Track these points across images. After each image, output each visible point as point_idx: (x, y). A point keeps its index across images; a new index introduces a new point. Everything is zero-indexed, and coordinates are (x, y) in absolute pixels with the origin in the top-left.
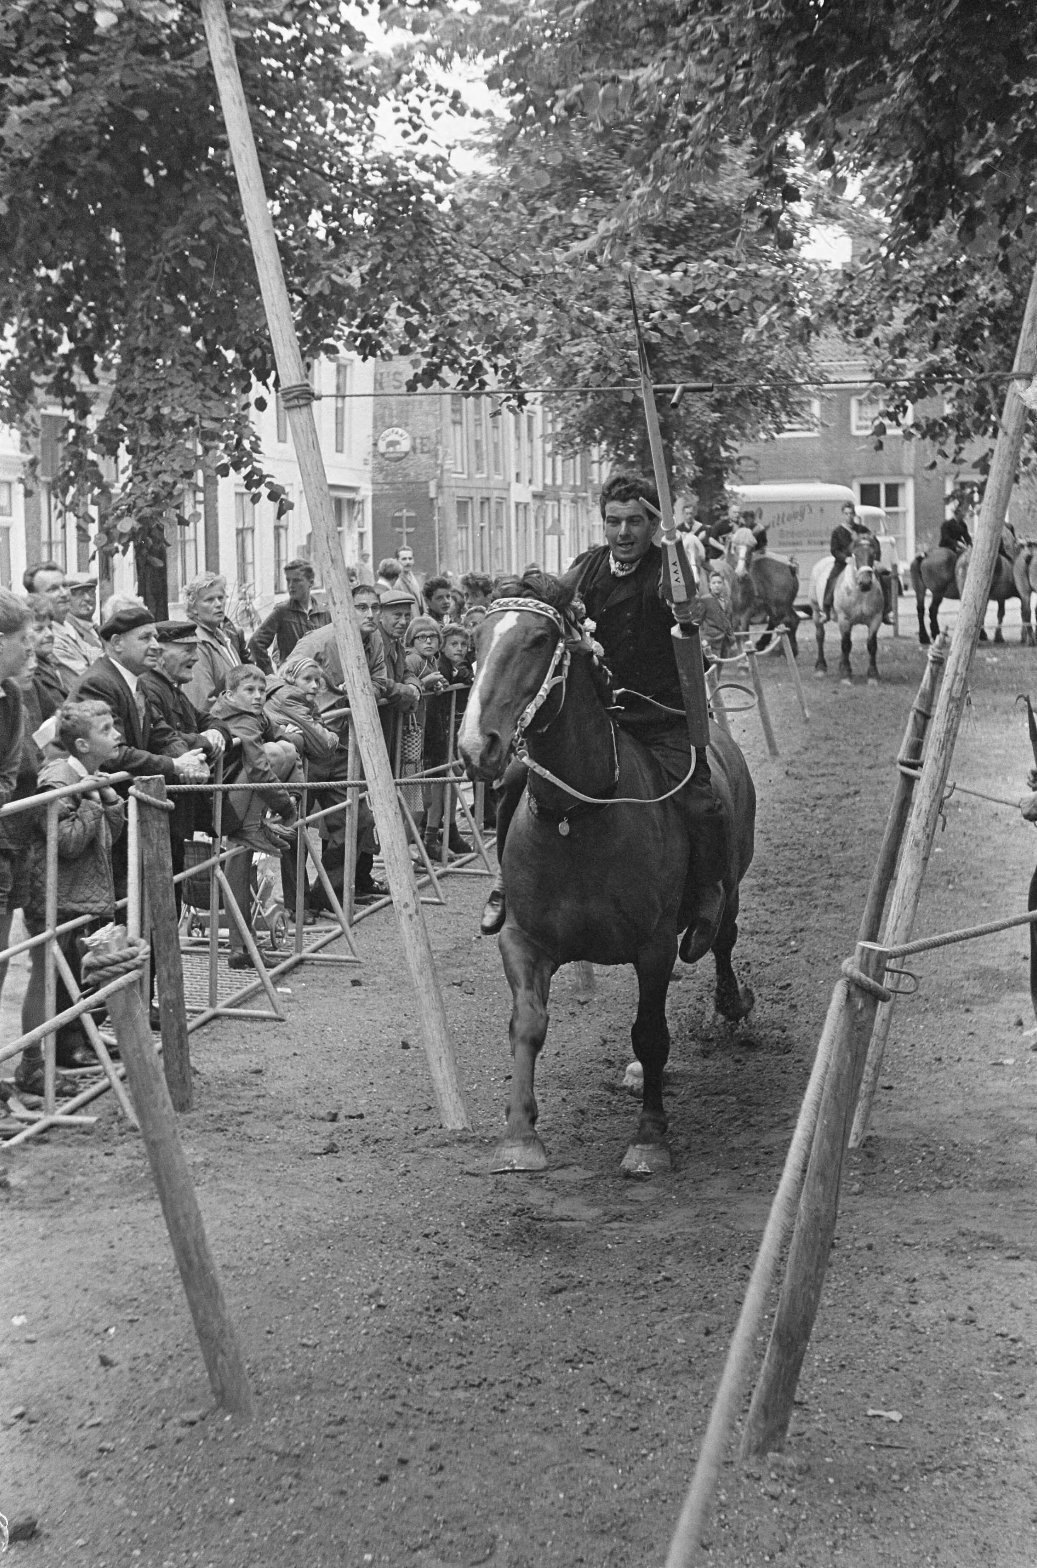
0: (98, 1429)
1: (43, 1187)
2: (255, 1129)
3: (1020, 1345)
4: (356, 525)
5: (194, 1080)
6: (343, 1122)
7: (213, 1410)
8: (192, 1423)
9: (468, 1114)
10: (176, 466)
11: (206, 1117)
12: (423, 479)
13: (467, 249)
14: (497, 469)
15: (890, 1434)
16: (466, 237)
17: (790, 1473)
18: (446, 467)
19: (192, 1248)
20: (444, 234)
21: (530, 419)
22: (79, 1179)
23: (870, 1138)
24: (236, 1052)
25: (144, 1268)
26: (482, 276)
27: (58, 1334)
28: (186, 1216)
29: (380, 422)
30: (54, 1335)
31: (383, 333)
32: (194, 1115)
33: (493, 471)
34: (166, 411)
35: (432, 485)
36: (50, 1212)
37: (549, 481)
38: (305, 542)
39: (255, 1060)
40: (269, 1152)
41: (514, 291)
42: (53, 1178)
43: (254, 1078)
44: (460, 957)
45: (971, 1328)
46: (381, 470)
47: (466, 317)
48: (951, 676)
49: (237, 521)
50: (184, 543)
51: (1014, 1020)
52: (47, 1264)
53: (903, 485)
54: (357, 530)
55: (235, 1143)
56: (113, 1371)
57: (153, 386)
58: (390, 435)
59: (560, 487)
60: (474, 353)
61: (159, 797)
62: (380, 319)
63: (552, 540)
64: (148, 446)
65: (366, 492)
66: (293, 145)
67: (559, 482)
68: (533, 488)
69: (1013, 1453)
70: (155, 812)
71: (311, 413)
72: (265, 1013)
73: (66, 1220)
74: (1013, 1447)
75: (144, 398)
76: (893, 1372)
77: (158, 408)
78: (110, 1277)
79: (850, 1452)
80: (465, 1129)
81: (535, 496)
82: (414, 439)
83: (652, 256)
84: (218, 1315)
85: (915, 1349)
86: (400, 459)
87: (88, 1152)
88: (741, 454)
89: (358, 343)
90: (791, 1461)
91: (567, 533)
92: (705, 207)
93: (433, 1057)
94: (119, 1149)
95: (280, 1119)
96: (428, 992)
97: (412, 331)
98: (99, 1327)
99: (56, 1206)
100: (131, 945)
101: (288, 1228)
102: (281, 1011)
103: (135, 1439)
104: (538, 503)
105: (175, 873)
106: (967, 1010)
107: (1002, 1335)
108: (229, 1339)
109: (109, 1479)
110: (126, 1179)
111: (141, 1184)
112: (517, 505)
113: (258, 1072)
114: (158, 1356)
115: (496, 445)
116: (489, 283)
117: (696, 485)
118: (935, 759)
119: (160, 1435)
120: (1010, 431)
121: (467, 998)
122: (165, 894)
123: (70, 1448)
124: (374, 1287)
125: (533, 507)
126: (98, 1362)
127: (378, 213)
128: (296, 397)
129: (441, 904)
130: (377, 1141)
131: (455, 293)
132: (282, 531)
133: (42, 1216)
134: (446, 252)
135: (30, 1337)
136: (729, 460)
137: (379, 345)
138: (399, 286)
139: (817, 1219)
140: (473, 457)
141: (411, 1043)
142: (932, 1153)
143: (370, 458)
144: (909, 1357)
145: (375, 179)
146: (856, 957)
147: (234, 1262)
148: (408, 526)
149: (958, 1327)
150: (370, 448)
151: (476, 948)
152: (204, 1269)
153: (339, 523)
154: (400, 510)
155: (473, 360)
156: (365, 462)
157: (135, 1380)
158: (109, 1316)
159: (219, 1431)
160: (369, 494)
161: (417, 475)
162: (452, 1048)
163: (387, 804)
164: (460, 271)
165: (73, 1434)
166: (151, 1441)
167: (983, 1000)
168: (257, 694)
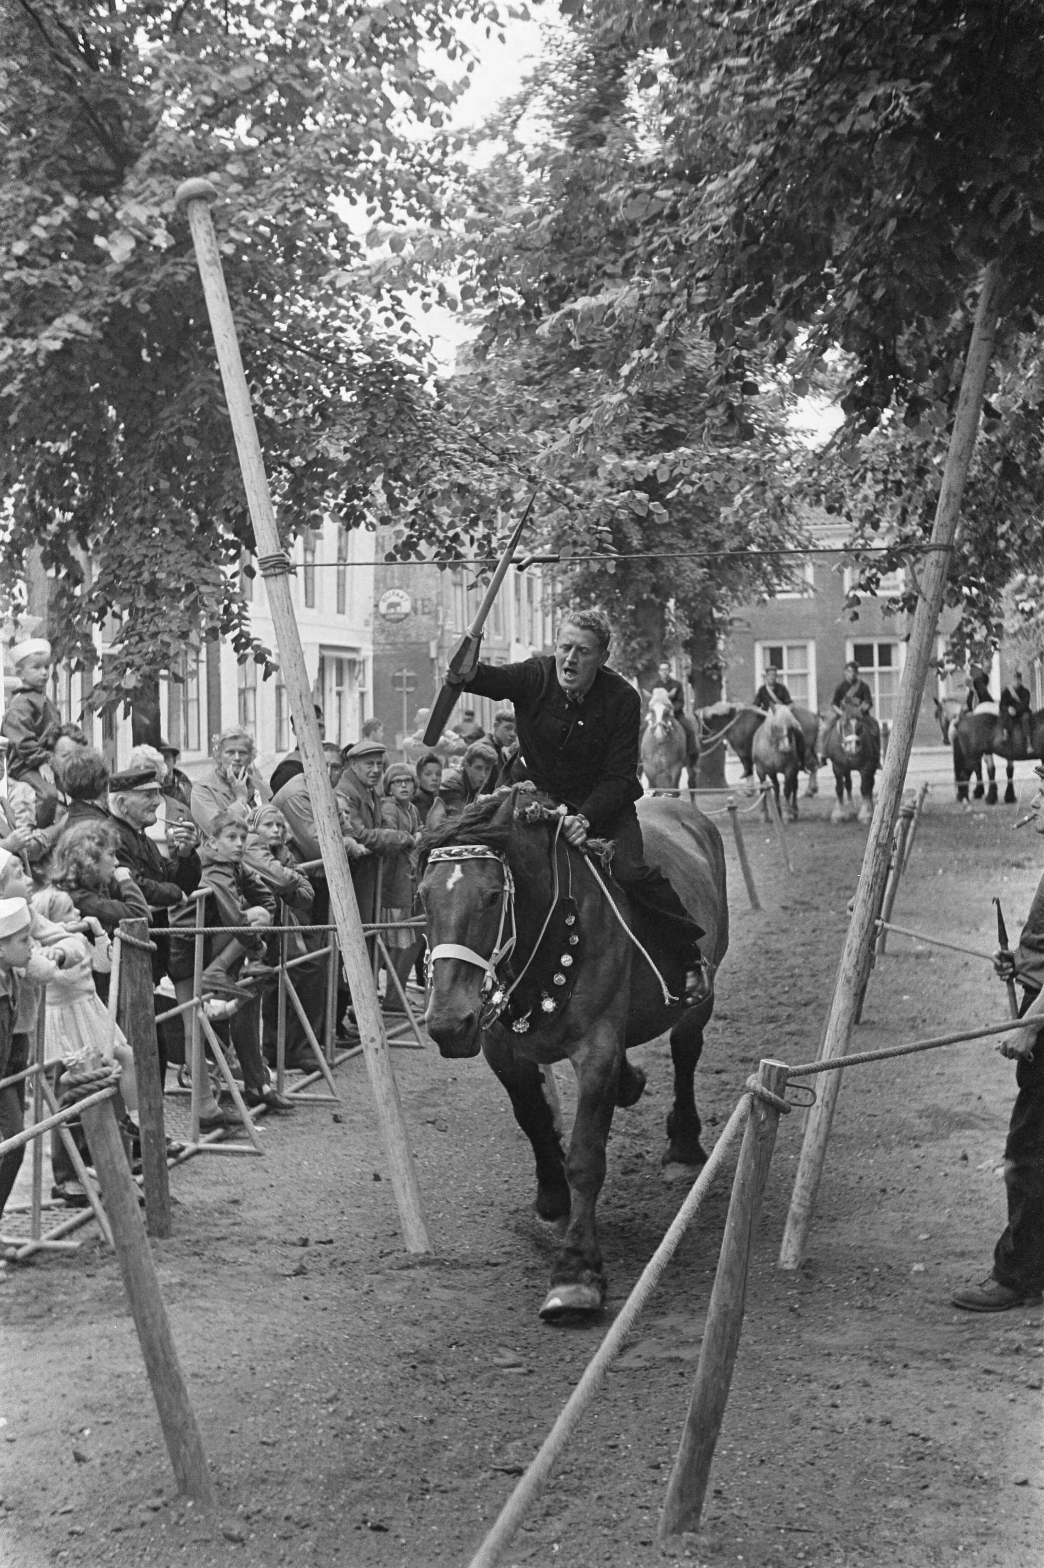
0: (69, 1516)
1: (26, 1305)
2: (230, 1254)
3: (930, 1443)
4: (357, 684)
5: (173, 1209)
6: (313, 1247)
7: (178, 1497)
8: (156, 1509)
9: (430, 1239)
10: (174, 627)
11: (183, 1242)
12: (424, 639)
13: (446, 425)
14: (497, 629)
15: (799, 1519)
16: (446, 416)
17: (703, 1551)
18: (447, 627)
19: (158, 1346)
20: (426, 412)
21: (530, 581)
22: (61, 1297)
23: (810, 1260)
24: (215, 1183)
25: (119, 1376)
26: (460, 450)
27: (36, 1435)
28: (153, 1315)
29: (381, 585)
30: (33, 1435)
31: (368, 505)
32: (172, 1240)
33: (493, 632)
34: (161, 576)
35: (433, 645)
36: (33, 1327)
39: (233, 1191)
40: (240, 1273)
41: (491, 464)
42: (37, 1297)
43: (232, 1208)
44: (435, 1098)
45: (887, 1428)
46: (383, 631)
47: (447, 487)
48: (878, 823)
49: (239, 681)
50: (186, 703)
51: (959, 1153)
52: (29, 1373)
53: (896, 645)
54: (358, 690)
55: (208, 1266)
56: (85, 1467)
57: (151, 553)
58: (391, 596)
60: (453, 524)
61: (143, 938)
62: (366, 491)
64: (143, 609)
65: (367, 652)
66: (284, 327)
69: (912, 1536)
70: (138, 952)
71: (287, 582)
72: (244, 1148)
73: (48, 1334)
74: (912, 1531)
75: (141, 564)
76: (809, 1467)
77: (153, 573)
78: (87, 1384)
79: (760, 1533)
80: (427, 1253)
82: (415, 601)
83: (642, 424)
84: (181, 1408)
85: (833, 1447)
86: (399, 620)
87: (72, 1273)
88: (732, 615)
89: (342, 514)
90: (704, 1540)
92: (694, 377)
93: (397, 1184)
94: (102, 1270)
95: (253, 1244)
96: (392, 1122)
97: (394, 504)
98: (74, 1428)
99: (39, 1321)
100: (104, 1065)
101: (256, 1341)
102: (260, 1145)
103: (103, 1525)
105: (157, 1012)
106: (917, 1146)
107: (914, 1435)
108: (191, 1430)
109: (78, 1557)
110: (104, 1299)
111: (120, 1302)
113: (235, 1202)
114: (129, 1451)
115: (496, 607)
116: (467, 456)
117: (688, 645)
118: (864, 901)
119: (126, 1520)
120: (929, 597)
121: (441, 1135)
122: (147, 1030)
123: (43, 1532)
124: (333, 1392)
126: (72, 1457)
127: (364, 391)
128: (273, 567)
129: (421, 1047)
130: (343, 1264)
131: (435, 465)
132: (284, 691)
133: (25, 1331)
134: (426, 428)
135: (10, 1436)
136: (721, 621)
137: (363, 517)
139: (726, 1314)
141: (382, 1176)
142: (866, 1274)
143: (371, 620)
144: (825, 1453)
145: (361, 360)
146: (760, 1074)
147: (203, 1371)
148: (408, 685)
149: (875, 1427)
150: (372, 609)
151: (451, 1089)
152: (168, 1365)
153: (340, 683)
154: (400, 670)
155: (451, 533)
156: (367, 624)
157: (106, 1473)
158: (85, 1419)
159: (182, 1516)
160: (371, 654)
161: (418, 635)
162: (415, 1175)
163: (355, 945)
164: (440, 444)
165: (46, 1520)
166: (118, 1525)
167: (933, 1136)
168: (239, 841)
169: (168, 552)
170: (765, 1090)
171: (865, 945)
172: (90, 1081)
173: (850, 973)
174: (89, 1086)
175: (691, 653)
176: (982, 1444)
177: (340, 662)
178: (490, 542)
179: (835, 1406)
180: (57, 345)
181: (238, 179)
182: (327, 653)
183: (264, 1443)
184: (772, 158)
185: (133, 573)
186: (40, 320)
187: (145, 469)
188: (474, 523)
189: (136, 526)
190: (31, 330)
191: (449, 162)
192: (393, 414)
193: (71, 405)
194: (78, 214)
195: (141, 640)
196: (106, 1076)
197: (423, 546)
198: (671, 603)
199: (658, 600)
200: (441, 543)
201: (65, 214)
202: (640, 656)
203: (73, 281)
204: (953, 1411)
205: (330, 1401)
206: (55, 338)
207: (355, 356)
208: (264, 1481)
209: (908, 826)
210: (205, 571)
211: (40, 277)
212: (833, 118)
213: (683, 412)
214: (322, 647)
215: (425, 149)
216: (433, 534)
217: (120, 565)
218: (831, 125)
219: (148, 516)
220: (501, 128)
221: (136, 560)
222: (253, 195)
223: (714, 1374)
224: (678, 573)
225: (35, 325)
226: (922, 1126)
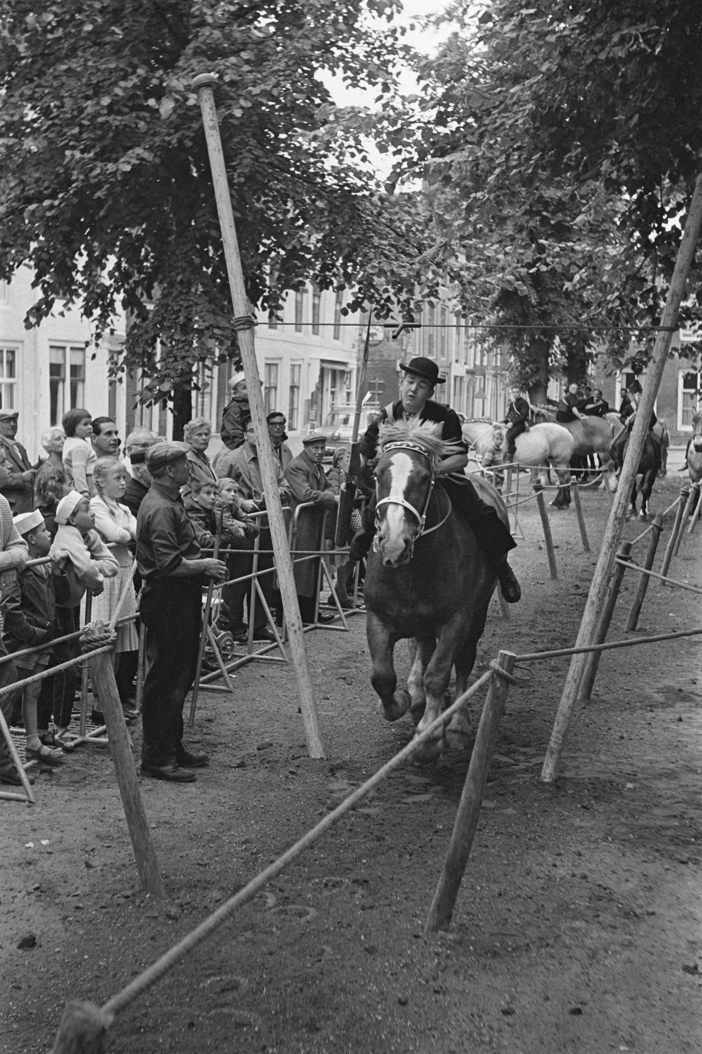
0: (77, 898)
1: (71, 775)
3: (608, 891)
4: (345, 387)
7: (141, 891)
8: (127, 897)
9: (324, 750)
10: (196, 354)
12: (393, 358)
13: (382, 228)
14: (443, 353)
16: (384, 220)
17: (449, 942)
18: (408, 351)
20: (369, 218)
22: (94, 772)
23: (559, 777)
26: (389, 245)
27: (65, 851)
30: (63, 851)
31: (334, 275)
33: (440, 355)
36: (73, 788)
37: (478, 363)
38: (310, 398)
39: (209, 714)
41: (409, 255)
42: (78, 771)
43: (207, 724)
44: (348, 663)
45: (584, 880)
47: (377, 270)
54: (345, 391)
56: (91, 871)
59: (486, 367)
60: (386, 291)
62: (334, 265)
63: (479, 402)
65: (353, 365)
67: (485, 363)
68: (467, 367)
69: (582, 943)
71: (252, 333)
72: (221, 687)
73: (81, 793)
74: (582, 941)
78: (100, 824)
80: (322, 759)
81: (468, 372)
84: (146, 840)
86: (375, 345)
88: (597, 351)
89: (318, 280)
90: (451, 936)
91: (489, 397)
98: (89, 849)
99: (77, 785)
100: (106, 632)
102: (231, 686)
103: (95, 904)
104: (470, 377)
106: (651, 711)
107: (599, 885)
108: (150, 852)
109: (78, 921)
112: (456, 378)
113: (210, 721)
114: (119, 863)
115: (443, 337)
116: (393, 249)
117: (566, 370)
119: (109, 902)
120: (657, 360)
121: (347, 687)
123: (60, 906)
125: (466, 379)
126: (84, 865)
128: (243, 324)
129: (346, 631)
130: (268, 762)
131: (372, 255)
132: (296, 390)
133: (68, 790)
134: (369, 229)
135: (50, 850)
136: (590, 355)
137: (331, 283)
138: (340, 249)
139: (470, 803)
140: (427, 346)
143: (357, 344)
146: (498, 659)
148: (379, 389)
149: (577, 880)
150: (357, 338)
151: (360, 658)
152: (138, 813)
153: (333, 386)
154: (375, 379)
155: (385, 296)
156: (353, 346)
157: (103, 876)
158: (97, 844)
159: (142, 902)
160: (355, 367)
161: (389, 355)
162: (316, 710)
163: (284, 565)
164: (376, 241)
165: (64, 899)
166: (103, 904)
167: (664, 706)
168: (212, 496)
169: (197, 304)
170: (500, 669)
171: (605, 581)
172: (96, 641)
173: (594, 599)
174: (95, 644)
175: (568, 376)
176: (641, 893)
177: (334, 372)
178: (409, 304)
179: (555, 865)
180: (128, 168)
181: (248, 62)
182: (326, 365)
183: (199, 864)
184: (555, 74)
185: (173, 317)
186: (120, 149)
187: (185, 250)
188: (400, 290)
189: (178, 286)
190: (114, 156)
191: (398, 45)
192: (347, 219)
193: (141, 204)
194: (145, 81)
195: (176, 360)
196: (107, 638)
197: (366, 304)
198: (557, 340)
199: (545, 340)
200: (378, 302)
201: (136, 80)
202: (531, 377)
203: (142, 124)
204: (628, 874)
205: (244, 843)
206: (129, 163)
207: (327, 178)
208: (196, 886)
209: (685, 501)
210: (219, 318)
211: (121, 121)
212: (597, 49)
213: (568, 213)
214: (323, 361)
215: (382, 35)
216: (372, 296)
217: (166, 311)
218: (596, 53)
219: (185, 280)
220: (455, 14)
221: (176, 308)
222: (260, 72)
223: (461, 839)
224: (560, 321)
225: (117, 153)
226: (659, 698)
